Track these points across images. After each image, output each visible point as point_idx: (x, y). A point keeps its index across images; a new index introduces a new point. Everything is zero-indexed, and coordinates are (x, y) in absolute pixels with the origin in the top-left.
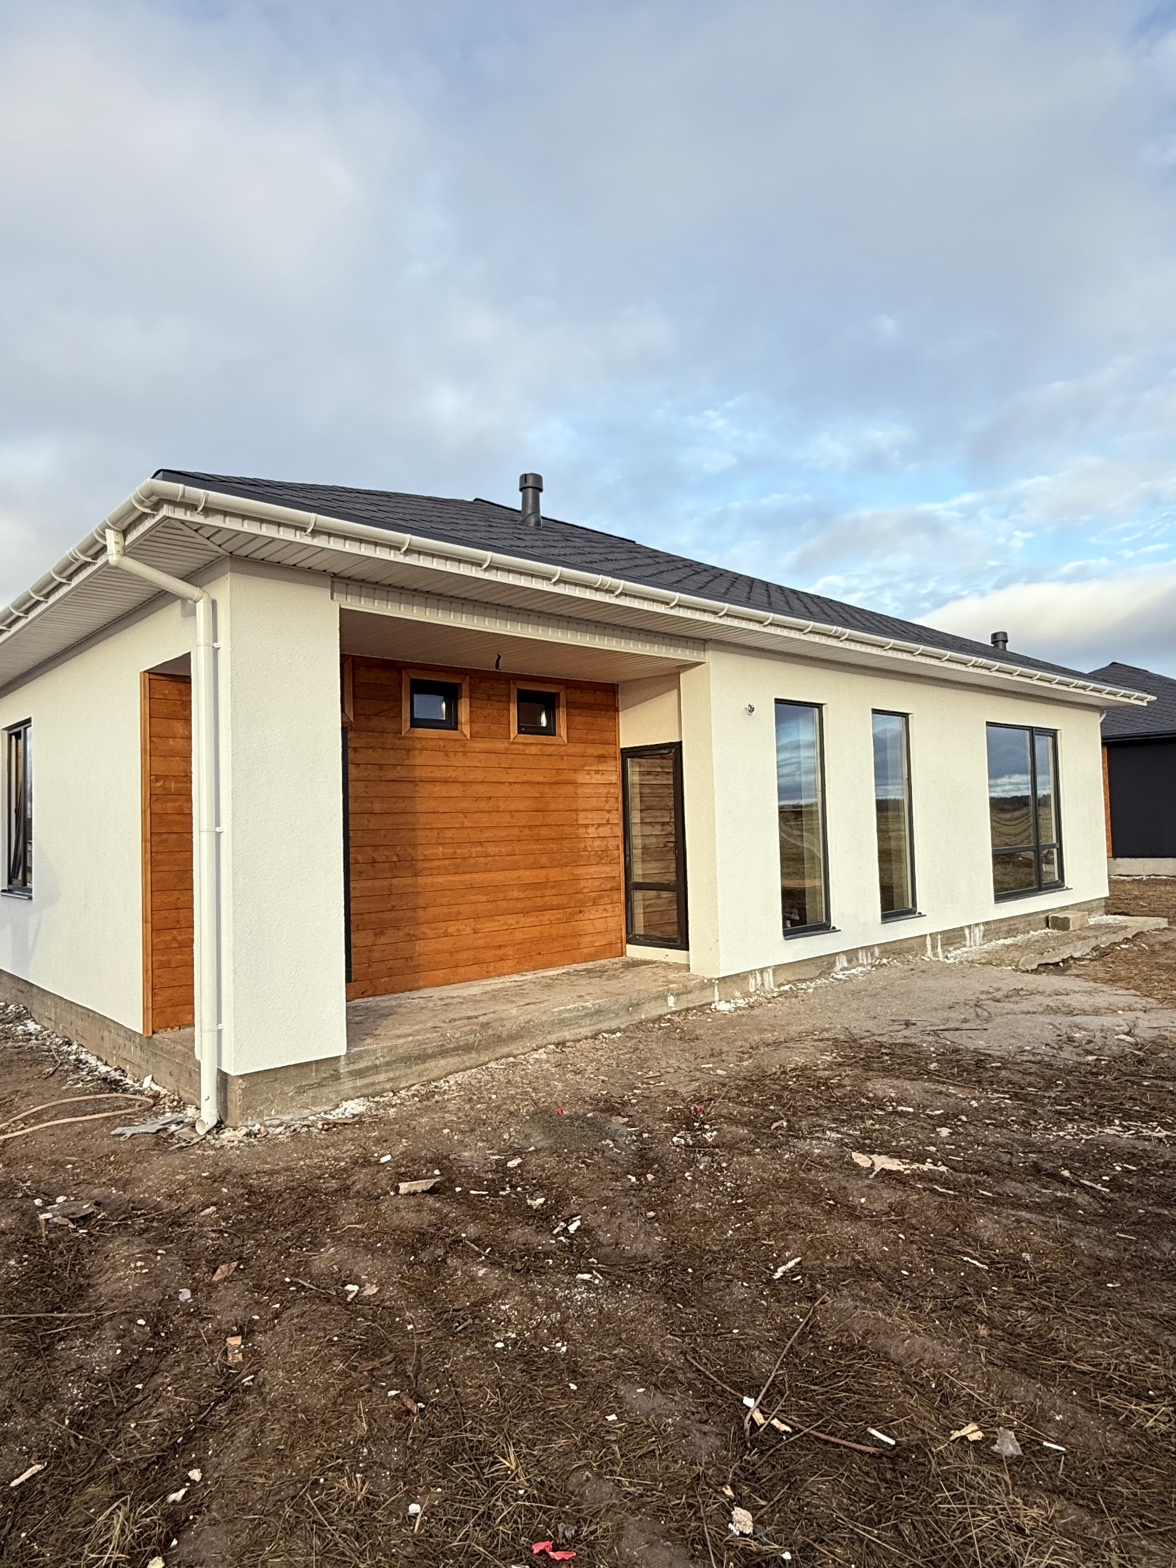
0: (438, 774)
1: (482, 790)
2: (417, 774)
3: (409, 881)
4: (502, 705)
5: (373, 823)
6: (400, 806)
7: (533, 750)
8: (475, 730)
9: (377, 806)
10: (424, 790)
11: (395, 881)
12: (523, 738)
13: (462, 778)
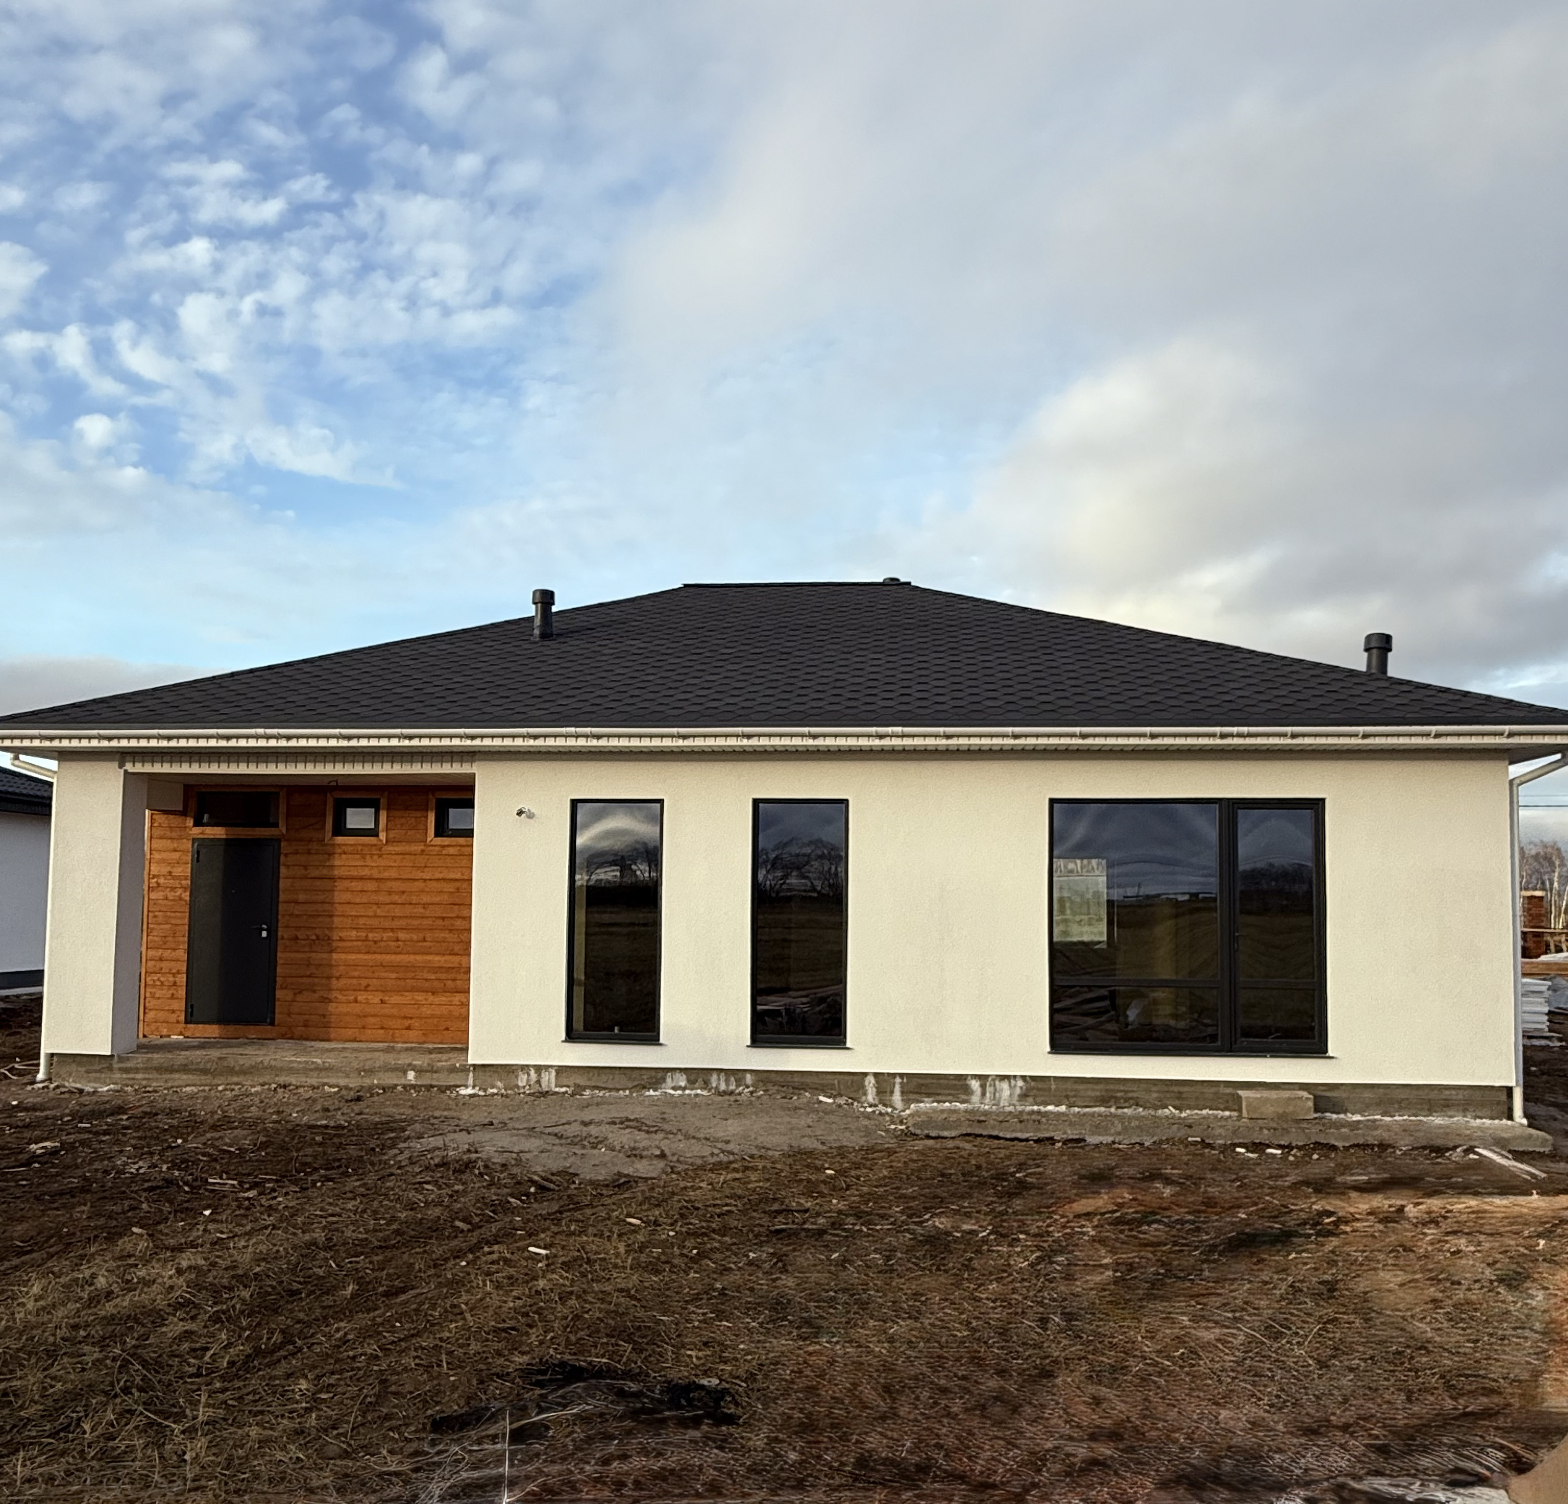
0: (354, 873)
1: (395, 885)
2: (336, 872)
3: (325, 956)
4: (418, 814)
5: (298, 910)
6: (321, 897)
7: (451, 851)
8: (391, 836)
9: (302, 897)
10: (340, 885)
11: (313, 955)
12: (439, 841)
13: (376, 876)
